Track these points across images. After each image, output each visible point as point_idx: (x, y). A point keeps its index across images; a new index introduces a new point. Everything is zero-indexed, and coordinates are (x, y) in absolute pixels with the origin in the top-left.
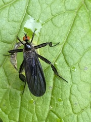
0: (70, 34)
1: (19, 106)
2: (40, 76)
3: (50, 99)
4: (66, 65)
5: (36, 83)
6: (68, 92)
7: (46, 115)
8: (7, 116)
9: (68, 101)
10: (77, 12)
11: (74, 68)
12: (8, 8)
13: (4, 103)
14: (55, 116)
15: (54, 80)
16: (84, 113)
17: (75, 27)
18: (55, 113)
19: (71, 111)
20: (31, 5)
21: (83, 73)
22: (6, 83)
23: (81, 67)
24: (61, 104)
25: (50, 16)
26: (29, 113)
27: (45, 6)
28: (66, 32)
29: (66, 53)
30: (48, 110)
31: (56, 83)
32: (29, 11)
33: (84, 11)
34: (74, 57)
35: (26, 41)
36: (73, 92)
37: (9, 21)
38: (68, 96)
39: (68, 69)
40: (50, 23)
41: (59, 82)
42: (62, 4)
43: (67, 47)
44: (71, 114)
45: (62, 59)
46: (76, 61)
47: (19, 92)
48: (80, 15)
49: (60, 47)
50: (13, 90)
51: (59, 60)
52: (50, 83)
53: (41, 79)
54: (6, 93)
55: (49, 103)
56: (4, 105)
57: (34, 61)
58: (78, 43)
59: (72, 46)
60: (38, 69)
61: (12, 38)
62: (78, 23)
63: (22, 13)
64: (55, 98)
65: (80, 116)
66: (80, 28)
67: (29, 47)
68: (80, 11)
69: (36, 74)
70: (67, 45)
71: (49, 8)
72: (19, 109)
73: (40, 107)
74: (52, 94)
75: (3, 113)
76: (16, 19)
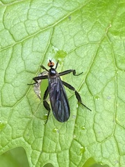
0: (93, 64)
1: (43, 136)
2: (65, 101)
3: (73, 128)
4: (89, 94)
5: (60, 108)
6: (92, 121)
7: (69, 145)
8: (30, 146)
9: (92, 131)
10: (100, 44)
11: (97, 97)
12: (32, 39)
13: (27, 133)
14: (79, 145)
15: (78, 109)
16: (108, 141)
17: (98, 58)
18: (78, 142)
19: (94, 139)
20: (54, 36)
21: (106, 102)
22: (29, 112)
23: (105, 96)
24: (85, 132)
25: (73, 48)
26: (52, 142)
27: (68, 37)
28: (89, 62)
29: (89, 83)
30: (71, 139)
31: (79, 112)
32: (53, 42)
33: (107, 43)
34: (97, 87)
35: (51, 66)
36: (97, 121)
37: (33, 52)
38: (91, 125)
39: (91, 98)
40: (73, 54)
41: (83, 110)
42: (85, 36)
43: (90, 77)
44: (94, 143)
45: (85, 88)
46: (99, 90)
47: (43, 122)
48: (103, 47)
49: (83, 77)
51: (83, 89)
52: (74, 112)
53: (66, 104)
54: (29, 122)
55: (72, 131)
56: (28, 135)
57: (58, 86)
58: (101, 74)
59: (95, 77)
60: (62, 94)
61: (36, 68)
62: (101, 54)
63: (46, 44)
64: (78, 126)
65: (103, 145)
66: (102, 59)
67: (54, 72)
68: (103, 43)
69: (60, 99)
70: (90, 75)
71: (72, 39)
72: (42, 139)
73: (63, 136)
74: (76, 123)
75: (26, 143)
76: (40, 50)
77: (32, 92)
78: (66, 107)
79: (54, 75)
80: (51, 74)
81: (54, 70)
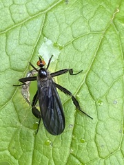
0: (95, 60)
1: (32, 149)
2: (58, 109)
3: (70, 140)
4: (91, 98)
5: (53, 118)
6: (93, 131)
7: (65, 161)
8: (17, 161)
9: (93, 143)
10: (105, 34)
11: (100, 102)
12: (19, 29)
13: (13, 145)
14: (77, 161)
15: (76, 116)
16: (113, 157)
17: (101, 52)
18: (76, 157)
19: (96, 154)
20: (47, 25)
21: (111, 108)
22: (16, 120)
23: (110, 101)
24: (84, 146)
25: (71, 39)
26: (44, 157)
27: (64, 26)
28: (90, 58)
29: (91, 83)
30: (68, 153)
31: (78, 121)
32: (45, 32)
33: (113, 32)
34: (100, 88)
35: (41, 66)
36: (100, 131)
37: (20, 44)
38: (93, 136)
39: (93, 102)
40: (70, 47)
41: (82, 119)
42: (86, 24)
43: (92, 76)
44: (96, 159)
45: (85, 90)
46: (103, 93)
47: (32, 132)
48: (108, 37)
49: (82, 77)
50: (25, 130)
51: (82, 92)
52: (71, 120)
53: (60, 113)
54: (16, 132)
55: (69, 145)
56: (14, 148)
57: (50, 91)
58: (105, 72)
59: (97, 75)
60: (55, 100)
61: (24, 64)
62: (105, 46)
63: (37, 34)
64: (76, 138)
65: (108, 161)
66: (107, 53)
67: (45, 73)
68: (108, 32)
69: (53, 107)
70: (92, 74)
71: (70, 29)
72: (32, 153)
73: (58, 150)
74: (73, 134)
75: (12, 157)
76: (29, 42)
77: (19, 95)
78: (61, 117)
79: (45, 76)
80: (41, 76)
81: (44, 70)
